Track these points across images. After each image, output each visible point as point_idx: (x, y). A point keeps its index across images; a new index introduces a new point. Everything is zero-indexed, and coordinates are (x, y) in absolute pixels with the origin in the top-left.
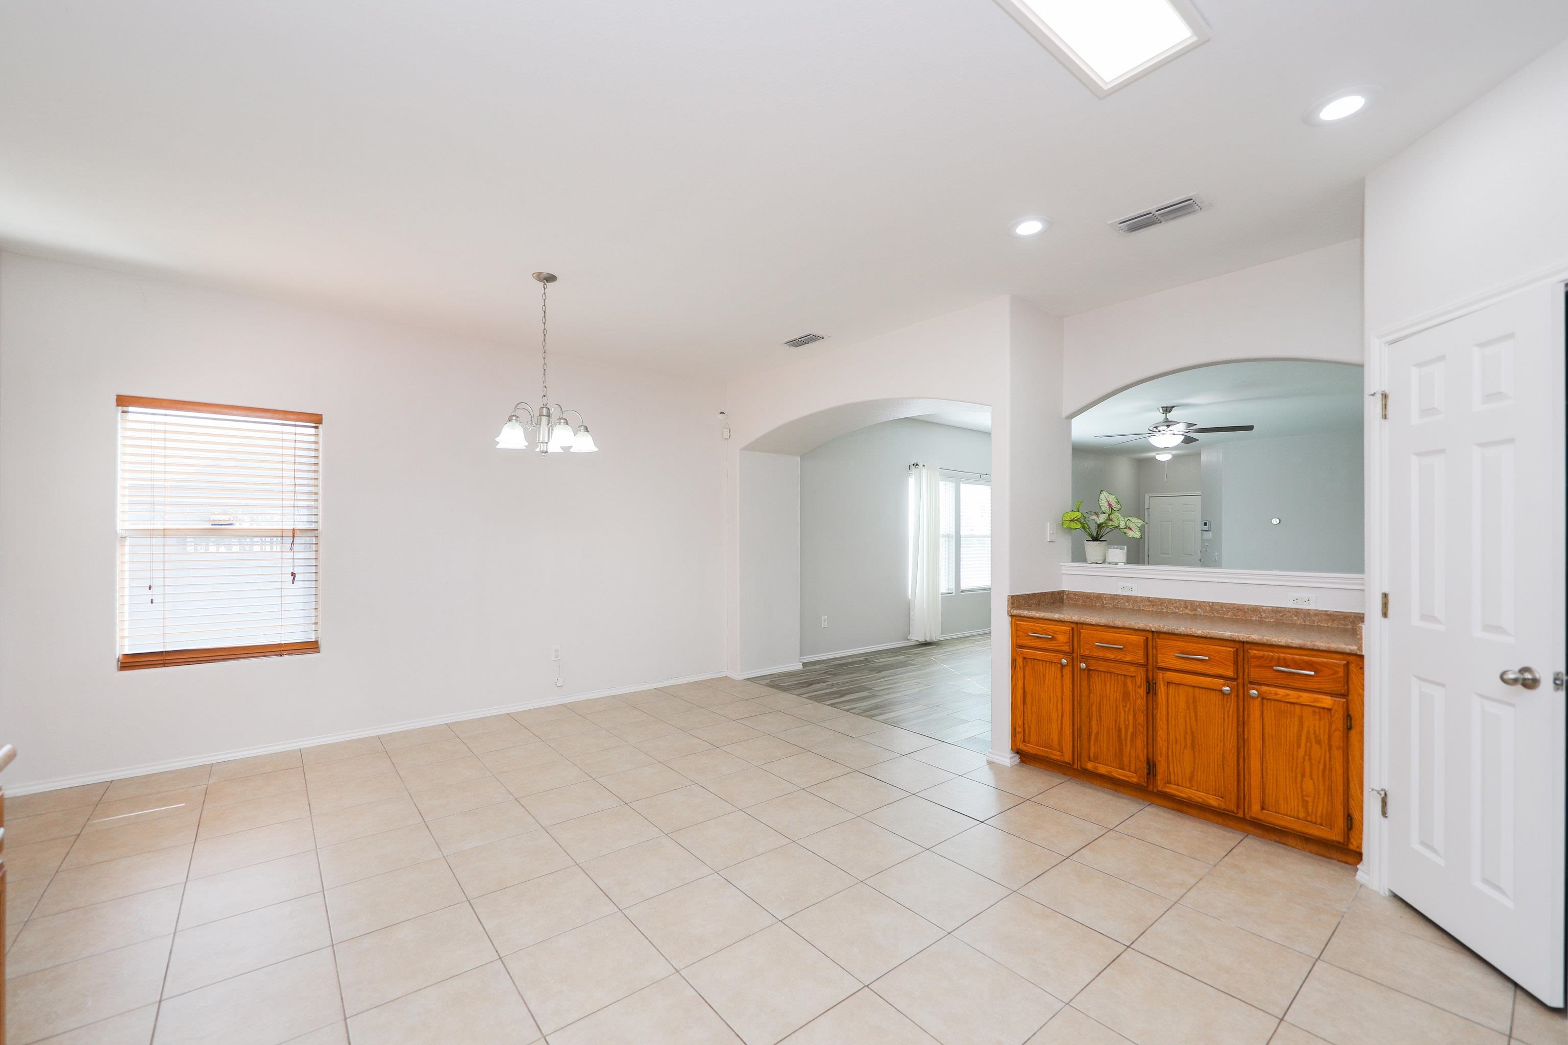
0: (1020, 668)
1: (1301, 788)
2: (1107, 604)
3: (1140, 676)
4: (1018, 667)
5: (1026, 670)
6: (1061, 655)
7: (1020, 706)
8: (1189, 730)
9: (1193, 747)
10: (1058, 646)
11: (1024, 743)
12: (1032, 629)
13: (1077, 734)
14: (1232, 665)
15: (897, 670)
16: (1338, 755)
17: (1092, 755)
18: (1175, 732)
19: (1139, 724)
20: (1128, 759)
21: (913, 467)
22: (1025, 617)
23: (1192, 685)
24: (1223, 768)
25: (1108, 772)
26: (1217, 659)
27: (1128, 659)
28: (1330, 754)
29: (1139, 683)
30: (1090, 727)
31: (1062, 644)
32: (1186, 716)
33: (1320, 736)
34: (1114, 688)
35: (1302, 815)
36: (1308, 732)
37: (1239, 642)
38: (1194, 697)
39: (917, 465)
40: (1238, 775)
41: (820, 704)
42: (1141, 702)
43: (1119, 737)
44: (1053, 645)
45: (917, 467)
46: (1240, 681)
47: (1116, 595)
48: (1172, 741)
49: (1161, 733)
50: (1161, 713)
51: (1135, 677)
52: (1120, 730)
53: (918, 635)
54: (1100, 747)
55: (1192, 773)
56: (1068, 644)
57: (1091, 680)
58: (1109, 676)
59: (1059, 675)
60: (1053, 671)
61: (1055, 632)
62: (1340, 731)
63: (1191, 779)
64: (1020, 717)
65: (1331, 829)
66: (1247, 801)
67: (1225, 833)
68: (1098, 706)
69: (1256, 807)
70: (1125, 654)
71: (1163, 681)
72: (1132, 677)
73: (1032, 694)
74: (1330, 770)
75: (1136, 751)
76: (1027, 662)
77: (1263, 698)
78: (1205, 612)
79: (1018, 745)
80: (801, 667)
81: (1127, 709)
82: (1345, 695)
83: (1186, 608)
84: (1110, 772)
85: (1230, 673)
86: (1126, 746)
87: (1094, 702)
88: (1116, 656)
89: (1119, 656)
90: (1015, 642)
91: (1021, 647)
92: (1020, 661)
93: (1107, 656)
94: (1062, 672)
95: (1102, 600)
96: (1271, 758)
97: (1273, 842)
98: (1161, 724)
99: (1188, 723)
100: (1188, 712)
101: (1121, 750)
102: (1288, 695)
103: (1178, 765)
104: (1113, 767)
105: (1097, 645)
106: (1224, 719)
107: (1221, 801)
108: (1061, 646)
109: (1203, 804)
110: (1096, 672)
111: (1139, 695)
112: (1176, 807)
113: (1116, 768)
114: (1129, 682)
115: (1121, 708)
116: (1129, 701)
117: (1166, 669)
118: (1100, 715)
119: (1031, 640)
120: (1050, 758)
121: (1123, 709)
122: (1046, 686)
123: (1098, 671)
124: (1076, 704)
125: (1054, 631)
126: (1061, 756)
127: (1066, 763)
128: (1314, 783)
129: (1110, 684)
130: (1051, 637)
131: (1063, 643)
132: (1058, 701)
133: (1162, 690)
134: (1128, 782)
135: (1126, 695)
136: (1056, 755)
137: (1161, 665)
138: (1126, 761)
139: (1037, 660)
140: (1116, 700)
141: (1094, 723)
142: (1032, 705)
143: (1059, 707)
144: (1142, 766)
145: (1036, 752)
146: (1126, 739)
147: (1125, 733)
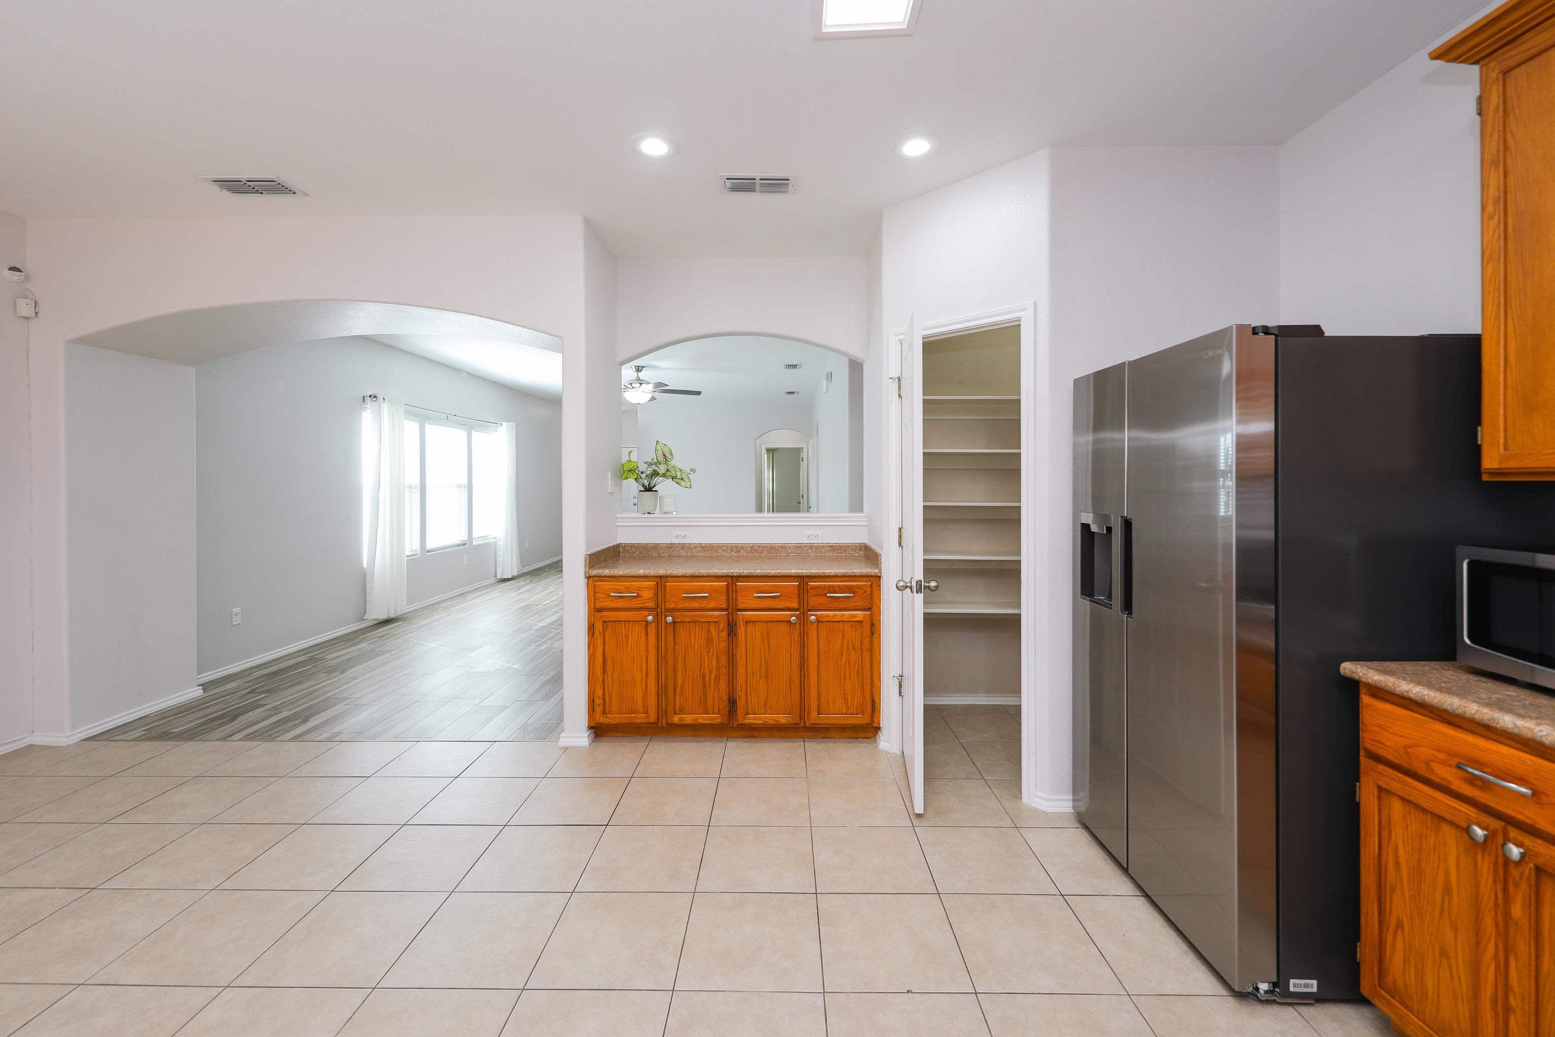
0: (600, 633)
1: (844, 689)
2: (663, 553)
3: (723, 621)
4: (597, 632)
5: (606, 634)
6: (645, 612)
7: (599, 676)
8: (763, 661)
9: (767, 677)
10: (643, 603)
11: (605, 715)
12: (614, 589)
13: (661, 691)
14: (797, 597)
15: (370, 662)
16: (866, 655)
17: (677, 707)
18: (752, 666)
19: (723, 666)
20: (712, 702)
21: (368, 399)
22: (606, 577)
23: (765, 620)
24: (790, 689)
25: (694, 720)
26: (785, 594)
27: (712, 606)
28: (862, 656)
29: (722, 627)
30: (675, 681)
31: (646, 601)
32: (761, 650)
33: (855, 644)
34: (699, 636)
35: (844, 711)
36: (848, 641)
37: (801, 577)
38: (768, 632)
39: (375, 397)
40: (801, 691)
41: (273, 743)
42: (723, 645)
43: (704, 683)
44: (637, 603)
45: (374, 399)
46: (802, 610)
47: (672, 544)
48: (750, 675)
49: (741, 670)
50: (741, 652)
51: (718, 622)
52: (704, 677)
53: (377, 612)
54: (686, 698)
55: (766, 699)
56: (654, 600)
57: (676, 633)
58: (694, 625)
59: (643, 632)
60: (639, 629)
61: (639, 589)
62: (868, 637)
63: (765, 706)
64: (600, 688)
65: (863, 715)
66: (806, 710)
67: (791, 744)
68: (683, 657)
69: (814, 714)
70: (709, 602)
71: (743, 621)
72: (715, 622)
73: (613, 660)
74: (862, 670)
75: (717, 695)
76: (607, 626)
77: (818, 621)
78: (747, 553)
79: (598, 719)
80: (199, 692)
81: (710, 654)
82: (869, 609)
83: (732, 550)
84: (696, 719)
85: (795, 605)
86: (710, 690)
87: (679, 655)
88: (701, 605)
89: (704, 604)
90: (592, 606)
91: (600, 610)
92: (599, 626)
93: (692, 606)
94: (646, 629)
95: (659, 549)
96: (824, 670)
97: (820, 740)
98: (741, 662)
99: (763, 655)
100: (763, 645)
101: (705, 695)
102: (835, 615)
103: (755, 697)
104: (698, 714)
105: (684, 597)
106: (791, 646)
107: (789, 717)
108: (645, 603)
109: (776, 725)
110: (681, 624)
111: (722, 639)
112: (748, 734)
113: (701, 714)
114: (713, 628)
115: (705, 654)
116: (713, 646)
117: (743, 609)
118: (685, 666)
119: (612, 601)
120: (635, 723)
121: (707, 654)
122: (629, 648)
123: (683, 622)
124: (661, 659)
125: (638, 587)
126: (646, 717)
127: (651, 723)
128: (852, 682)
129: (695, 633)
130: (636, 594)
131: (648, 599)
132: (641, 662)
133: (741, 630)
134: (712, 724)
135: (710, 640)
136: (640, 718)
137: (740, 606)
138: (710, 703)
139: (619, 621)
140: (700, 647)
141: (679, 674)
142: (613, 671)
143: (644, 667)
144: (724, 704)
145: (618, 721)
146: (710, 683)
147: (710, 678)
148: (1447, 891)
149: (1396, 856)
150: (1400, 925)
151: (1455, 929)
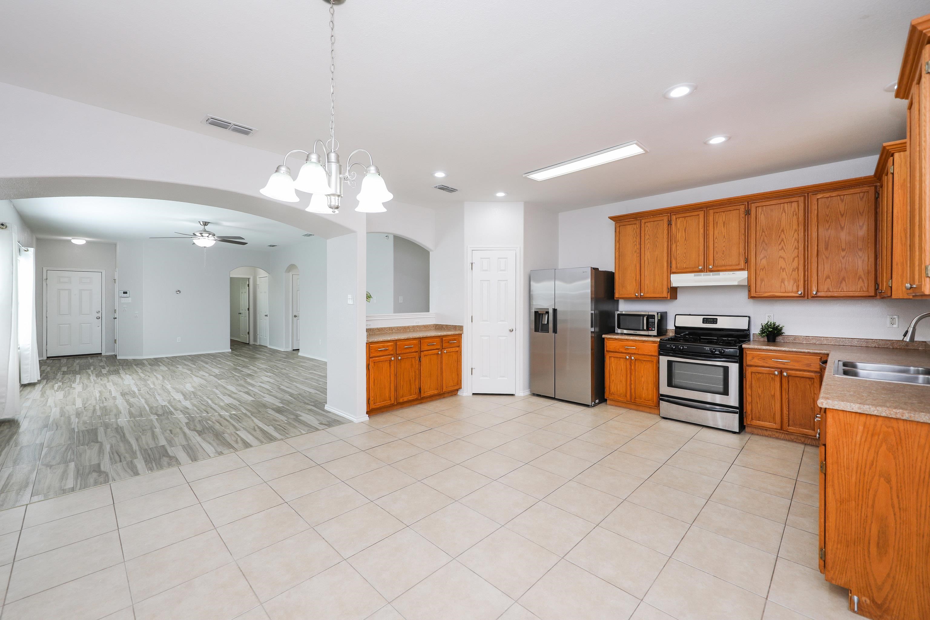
3: (417, 356)
6: (390, 356)
8: (429, 371)
9: (430, 377)
10: (390, 352)
11: (375, 404)
12: (378, 347)
13: (396, 389)
14: (440, 344)
16: (459, 363)
17: (401, 396)
18: (426, 373)
19: (416, 375)
20: (413, 390)
22: (373, 342)
23: (430, 354)
24: (438, 380)
25: (407, 399)
27: (413, 351)
29: (416, 359)
30: (400, 384)
32: (429, 367)
37: (441, 336)
38: (431, 359)
40: (441, 380)
42: (417, 366)
43: (410, 383)
44: (387, 352)
46: (441, 349)
48: (425, 377)
49: (423, 376)
50: (422, 368)
51: (415, 357)
52: (410, 381)
54: (404, 391)
55: (430, 386)
56: (394, 350)
57: (402, 363)
58: (407, 360)
59: (389, 366)
60: (387, 364)
61: (387, 346)
62: (459, 356)
63: (430, 388)
65: (457, 384)
66: (442, 387)
69: (445, 388)
70: (413, 349)
71: (423, 356)
75: (415, 387)
77: (446, 352)
79: (372, 407)
81: (413, 371)
82: (460, 346)
85: (439, 347)
86: (412, 386)
87: (401, 373)
89: (411, 350)
90: (369, 356)
91: (372, 357)
92: (371, 365)
93: (408, 351)
94: (390, 364)
96: (447, 371)
98: (422, 373)
99: (429, 369)
100: (429, 364)
101: (411, 388)
102: (451, 350)
103: (427, 385)
104: (409, 397)
105: (405, 348)
106: (438, 363)
107: (437, 391)
109: (433, 396)
111: (416, 364)
114: (413, 360)
116: (413, 367)
117: (423, 351)
118: (403, 377)
119: (375, 353)
120: (386, 405)
121: (411, 372)
122: (383, 373)
123: (404, 359)
124: (395, 376)
126: (390, 402)
127: (392, 404)
129: (408, 363)
130: (385, 349)
131: (392, 350)
133: (423, 359)
134: (413, 399)
135: (412, 365)
136: (388, 403)
138: (412, 392)
139: (379, 361)
140: (409, 369)
141: (402, 382)
142: (377, 384)
143: (389, 380)
144: (417, 391)
145: (380, 406)
146: (412, 383)
147: (412, 380)
148: (621, 370)
149: (612, 368)
150: (613, 380)
151: (623, 376)
